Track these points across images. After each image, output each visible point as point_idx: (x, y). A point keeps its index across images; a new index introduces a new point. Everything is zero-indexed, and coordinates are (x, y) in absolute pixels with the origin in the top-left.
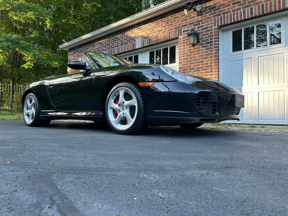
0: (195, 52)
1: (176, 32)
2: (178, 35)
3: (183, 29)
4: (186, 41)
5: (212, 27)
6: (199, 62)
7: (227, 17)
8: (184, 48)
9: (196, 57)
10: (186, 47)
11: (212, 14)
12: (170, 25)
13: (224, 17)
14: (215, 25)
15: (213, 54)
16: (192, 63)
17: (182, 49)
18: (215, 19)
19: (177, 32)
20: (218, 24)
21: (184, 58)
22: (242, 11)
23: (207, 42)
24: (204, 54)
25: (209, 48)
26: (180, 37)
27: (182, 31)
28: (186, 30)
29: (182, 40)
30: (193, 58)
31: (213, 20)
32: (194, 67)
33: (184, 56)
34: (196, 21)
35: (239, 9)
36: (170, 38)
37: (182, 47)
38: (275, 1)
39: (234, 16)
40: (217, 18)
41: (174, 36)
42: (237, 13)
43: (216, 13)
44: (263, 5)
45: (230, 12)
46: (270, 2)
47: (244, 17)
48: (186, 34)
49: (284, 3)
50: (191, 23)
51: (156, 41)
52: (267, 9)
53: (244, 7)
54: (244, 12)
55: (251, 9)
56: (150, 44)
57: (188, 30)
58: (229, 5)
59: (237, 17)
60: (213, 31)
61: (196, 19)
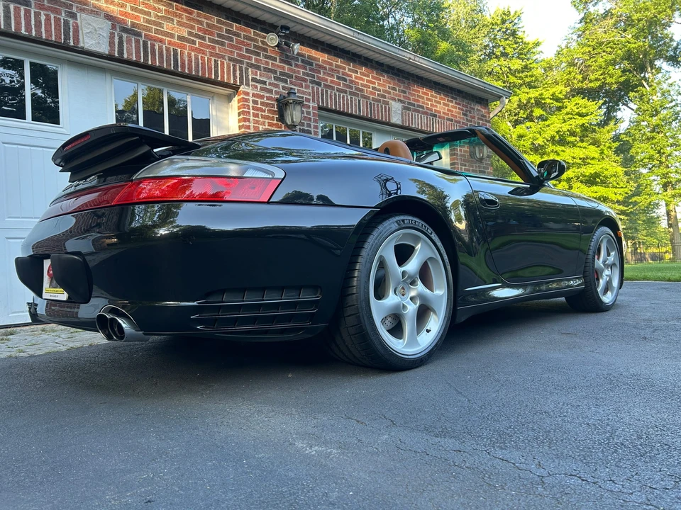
1: (235, 71)
2: (242, 83)
3: (252, 73)
4: (259, 106)
5: (308, 100)
7: (331, 96)
8: (257, 122)
10: (260, 119)
11: (308, 75)
12: (217, 42)
13: (327, 92)
14: (314, 101)
17: (251, 120)
18: (313, 88)
19: (238, 72)
20: (318, 101)
22: (349, 98)
23: (302, 128)
26: (244, 88)
27: (250, 78)
28: (258, 78)
29: (251, 99)
31: (310, 88)
34: (279, 70)
35: (346, 92)
36: (219, 79)
37: (252, 118)
38: (382, 106)
39: (339, 99)
40: (316, 87)
41: (229, 78)
42: (343, 97)
43: (313, 76)
44: (370, 104)
45: (334, 90)
46: (378, 105)
47: (352, 110)
48: (259, 88)
49: (389, 114)
50: (269, 69)
51: (172, 65)
52: (374, 113)
53: (351, 93)
54: (351, 101)
55: (359, 101)
56: (150, 63)
57: (264, 83)
58: (332, 76)
59: (344, 104)
60: (311, 110)
61: (278, 66)
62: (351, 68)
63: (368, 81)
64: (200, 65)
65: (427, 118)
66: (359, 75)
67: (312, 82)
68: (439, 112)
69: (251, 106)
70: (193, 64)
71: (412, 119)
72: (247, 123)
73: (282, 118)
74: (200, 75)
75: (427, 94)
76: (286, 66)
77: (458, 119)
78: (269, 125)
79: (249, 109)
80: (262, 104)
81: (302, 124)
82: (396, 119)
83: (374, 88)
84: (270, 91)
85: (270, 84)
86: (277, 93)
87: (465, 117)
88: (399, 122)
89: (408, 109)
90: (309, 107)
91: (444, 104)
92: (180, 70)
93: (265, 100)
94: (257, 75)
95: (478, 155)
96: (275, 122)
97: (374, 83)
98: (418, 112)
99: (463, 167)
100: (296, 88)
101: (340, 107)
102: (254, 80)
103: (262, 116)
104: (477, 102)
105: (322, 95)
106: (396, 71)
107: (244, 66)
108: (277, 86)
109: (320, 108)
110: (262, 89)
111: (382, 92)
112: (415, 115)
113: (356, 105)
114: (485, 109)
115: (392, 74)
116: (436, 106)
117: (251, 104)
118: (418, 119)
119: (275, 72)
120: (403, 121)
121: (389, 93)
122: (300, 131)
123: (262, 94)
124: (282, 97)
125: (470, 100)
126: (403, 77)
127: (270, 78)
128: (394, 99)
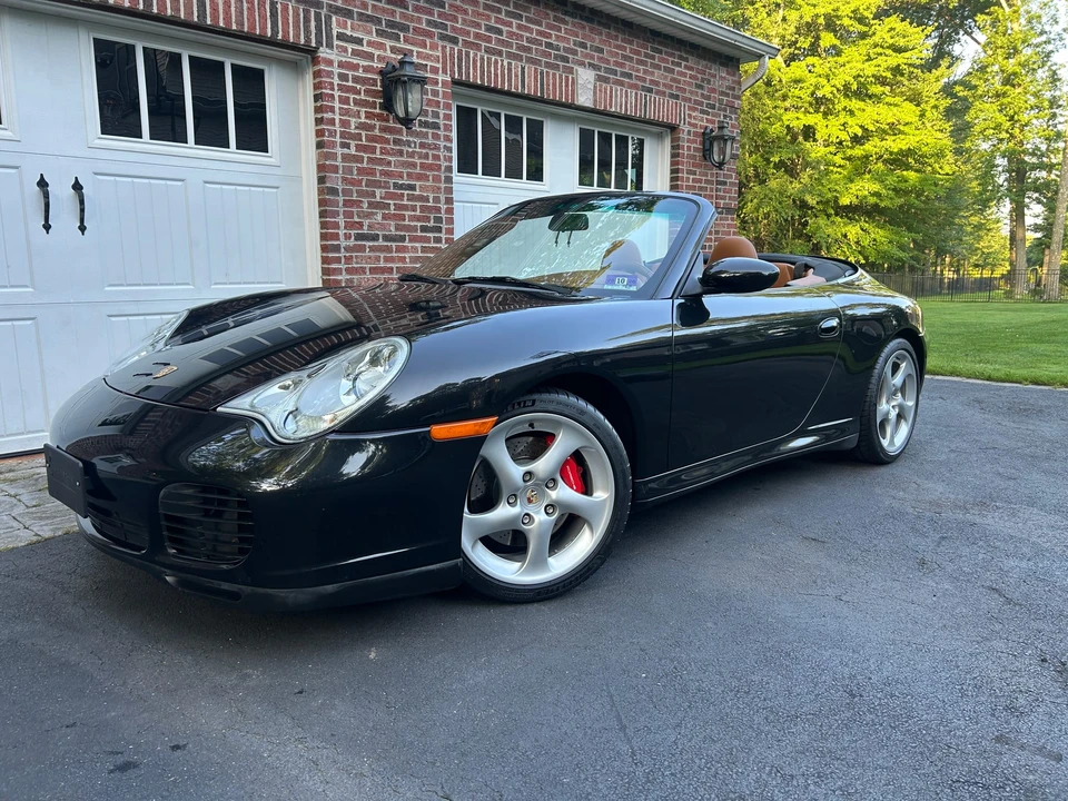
0: (387, 141)
1: (307, 20)
2: (319, 43)
3: (338, 24)
4: (350, 84)
5: (435, 70)
6: (401, 187)
7: (475, 62)
8: (347, 112)
9: (389, 163)
10: (352, 106)
11: (435, 25)
13: (468, 54)
14: (445, 72)
15: (443, 168)
16: (378, 184)
17: (337, 110)
18: (444, 47)
19: (313, 24)
20: (452, 71)
21: (346, 151)
22: (505, 63)
23: (423, 119)
24: (418, 161)
25: (430, 145)
26: (324, 52)
27: (335, 34)
28: (349, 33)
29: (336, 71)
30: (380, 162)
31: (440, 48)
32: (384, 198)
33: (347, 146)
34: (384, 17)
35: (500, 53)
36: (280, 37)
37: (337, 105)
38: (561, 76)
39: (489, 67)
40: (449, 46)
41: (297, 35)
42: (496, 62)
43: (444, 27)
44: (542, 73)
45: (480, 50)
46: (554, 75)
47: (510, 85)
48: (350, 50)
49: (573, 91)
50: (368, 16)
51: (196, 14)
52: (548, 89)
53: (509, 55)
54: (510, 70)
55: (523, 68)
56: (155, 11)
57: (359, 41)
58: (478, 25)
59: (496, 75)
60: (439, 88)
61: (384, 11)
62: (511, 9)
63: (540, 33)
64: (245, 13)
65: (636, 94)
66: (524, 23)
67: (443, 37)
68: (657, 84)
69: (336, 83)
70: (233, 9)
71: (611, 97)
72: (329, 115)
73: (388, 105)
74: (246, 30)
75: (638, 53)
76: (398, 10)
77: (687, 95)
78: (366, 117)
79: (333, 89)
80: (356, 79)
81: (425, 113)
82: (584, 99)
83: (549, 45)
84: (370, 56)
85: (370, 44)
86: (380, 59)
87: (700, 91)
88: (589, 104)
89: (606, 80)
90: (437, 83)
91: (666, 69)
92: (209, 23)
93: (360, 73)
94: (346, 28)
95: (716, 158)
96: (378, 111)
97: (549, 36)
98: (621, 84)
99: (691, 177)
100: (415, 49)
101: (489, 81)
102: (341, 37)
103: (357, 102)
104: (722, 64)
105: (460, 60)
106: (587, 14)
107: (324, 12)
108: (381, 46)
109: (456, 83)
110: (355, 53)
111: (562, 53)
112: (616, 91)
113: (516, 76)
114: (734, 75)
115: (581, 18)
116: (653, 73)
117: (336, 81)
118: (621, 96)
119: (378, 21)
120: (595, 101)
121: (575, 53)
122: (420, 126)
123: (355, 62)
124: (390, 67)
125: (709, 60)
126: (600, 23)
127: (370, 33)
128: (582, 64)
